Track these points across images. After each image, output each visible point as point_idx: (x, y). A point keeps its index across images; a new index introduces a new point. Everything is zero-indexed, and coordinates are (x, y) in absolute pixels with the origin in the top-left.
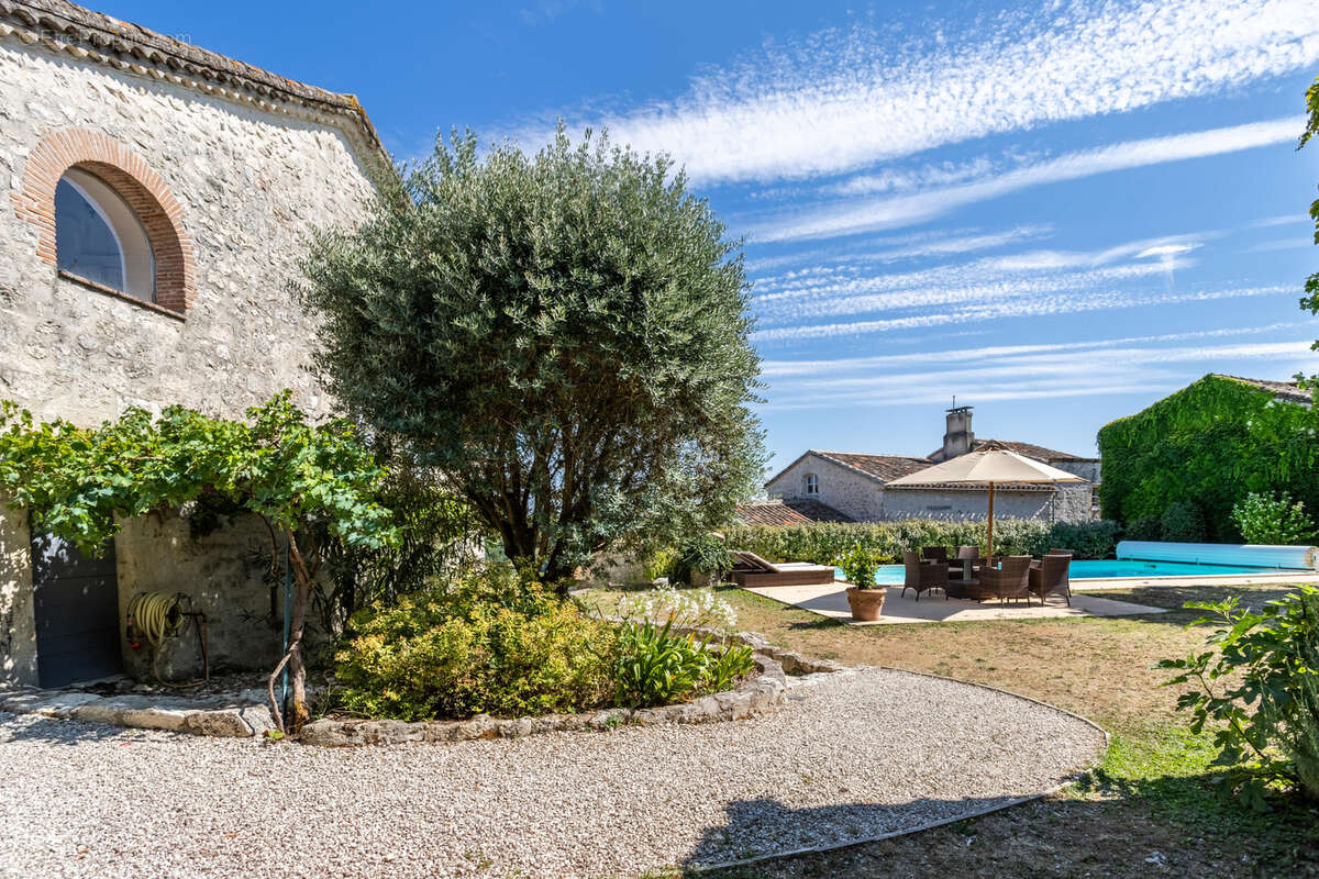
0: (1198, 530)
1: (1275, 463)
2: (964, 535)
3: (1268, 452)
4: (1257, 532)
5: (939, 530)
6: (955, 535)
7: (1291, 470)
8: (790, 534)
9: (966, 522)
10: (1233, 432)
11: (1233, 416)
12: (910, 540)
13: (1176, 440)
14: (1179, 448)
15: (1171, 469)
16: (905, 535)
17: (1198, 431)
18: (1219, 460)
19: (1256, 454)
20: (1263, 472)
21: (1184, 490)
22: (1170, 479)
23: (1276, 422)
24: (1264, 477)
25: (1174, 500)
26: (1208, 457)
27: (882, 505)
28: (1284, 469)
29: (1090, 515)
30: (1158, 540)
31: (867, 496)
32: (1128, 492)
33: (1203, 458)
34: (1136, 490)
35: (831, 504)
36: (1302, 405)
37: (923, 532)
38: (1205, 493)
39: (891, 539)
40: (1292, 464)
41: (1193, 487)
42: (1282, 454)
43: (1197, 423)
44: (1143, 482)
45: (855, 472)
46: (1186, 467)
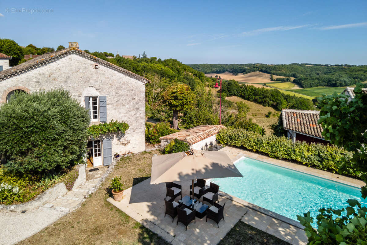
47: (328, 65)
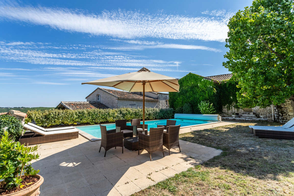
0: (191, 111)
1: (205, 94)
2: (138, 112)
3: (203, 91)
4: (204, 111)
5: (131, 111)
6: (136, 113)
7: (208, 96)
8: (79, 113)
9: (139, 109)
10: (196, 86)
11: (196, 82)
12: (122, 114)
13: (184, 88)
14: (185, 90)
15: (184, 95)
16: (121, 113)
17: (189, 86)
18: (194, 93)
19: (201, 92)
20: (203, 96)
21: (187, 101)
22: (184, 98)
23: (204, 84)
24: (203, 97)
25: (185, 103)
26: (191, 92)
27: (117, 104)
28: (207, 95)
29: (166, 107)
30: (182, 113)
31: (113, 101)
32: (175, 101)
33: (190, 92)
34: (177, 100)
35: (104, 103)
36: (209, 80)
37: (127, 112)
38: (192, 101)
39: (116, 114)
40: (208, 94)
41: (189, 100)
42: (206, 92)
43: (188, 84)
44: (178, 98)
45: (110, 94)
46: (187, 95)
47: (7, 108)
